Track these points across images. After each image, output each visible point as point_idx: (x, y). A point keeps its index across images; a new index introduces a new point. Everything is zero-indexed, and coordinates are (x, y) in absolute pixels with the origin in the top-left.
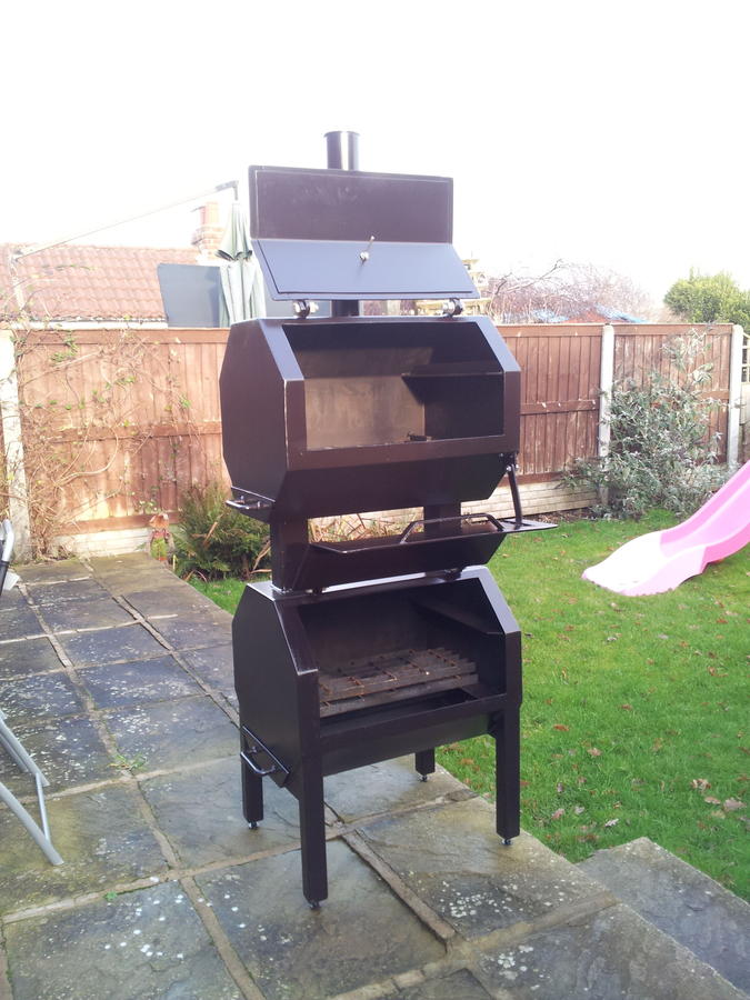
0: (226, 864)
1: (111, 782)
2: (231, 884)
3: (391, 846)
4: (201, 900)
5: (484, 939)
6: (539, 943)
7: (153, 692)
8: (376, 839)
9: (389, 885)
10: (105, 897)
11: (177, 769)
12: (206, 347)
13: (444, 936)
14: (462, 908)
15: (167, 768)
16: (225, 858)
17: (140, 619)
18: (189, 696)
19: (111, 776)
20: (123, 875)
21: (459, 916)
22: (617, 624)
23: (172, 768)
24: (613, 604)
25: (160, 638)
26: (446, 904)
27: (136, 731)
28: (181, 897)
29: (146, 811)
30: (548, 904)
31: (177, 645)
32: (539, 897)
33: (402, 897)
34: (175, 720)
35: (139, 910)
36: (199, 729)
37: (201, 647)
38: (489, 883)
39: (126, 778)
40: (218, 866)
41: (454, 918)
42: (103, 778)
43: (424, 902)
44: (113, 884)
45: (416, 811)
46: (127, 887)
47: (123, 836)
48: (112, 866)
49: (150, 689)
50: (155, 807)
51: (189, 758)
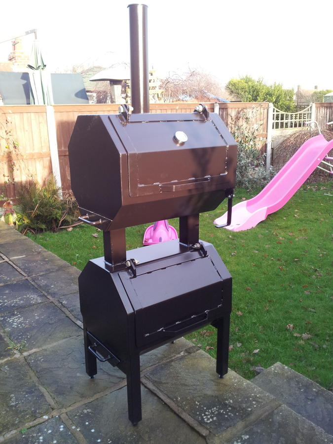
0: (82, 403)
1: (9, 358)
2: (87, 415)
3: (165, 383)
4: (74, 427)
5: (224, 434)
6: (250, 433)
7: (22, 302)
8: (156, 380)
9: (169, 407)
10: (21, 432)
11: (44, 347)
12: (25, 114)
13: (204, 435)
14: (209, 417)
15: (39, 347)
16: (80, 399)
17: (6, 259)
18: (41, 303)
19: (9, 355)
20: (28, 416)
21: (209, 422)
22: (234, 246)
23: (41, 347)
24: (230, 236)
25: (19, 270)
26: (200, 415)
27: (17, 326)
28: (62, 426)
29: (32, 374)
30: (250, 409)
31: (29, 273)
32: (244, 406)
33: (177, 413)
34: (37, 318)
35: (41, 438)
36: (50, 322)
37: (41, 274)
38: (218, 400)
39: (18, 355)
40: (78, 405)
41: (207, 423)
42: (5, 356)
43: (189, 415)
44: (24, 424)
45: (172, 361)
46: (31, 424)
47: (23, 392)
48: (21, 412)
49: (20, 300)
50: (37, 371)
51: (49, 340)
